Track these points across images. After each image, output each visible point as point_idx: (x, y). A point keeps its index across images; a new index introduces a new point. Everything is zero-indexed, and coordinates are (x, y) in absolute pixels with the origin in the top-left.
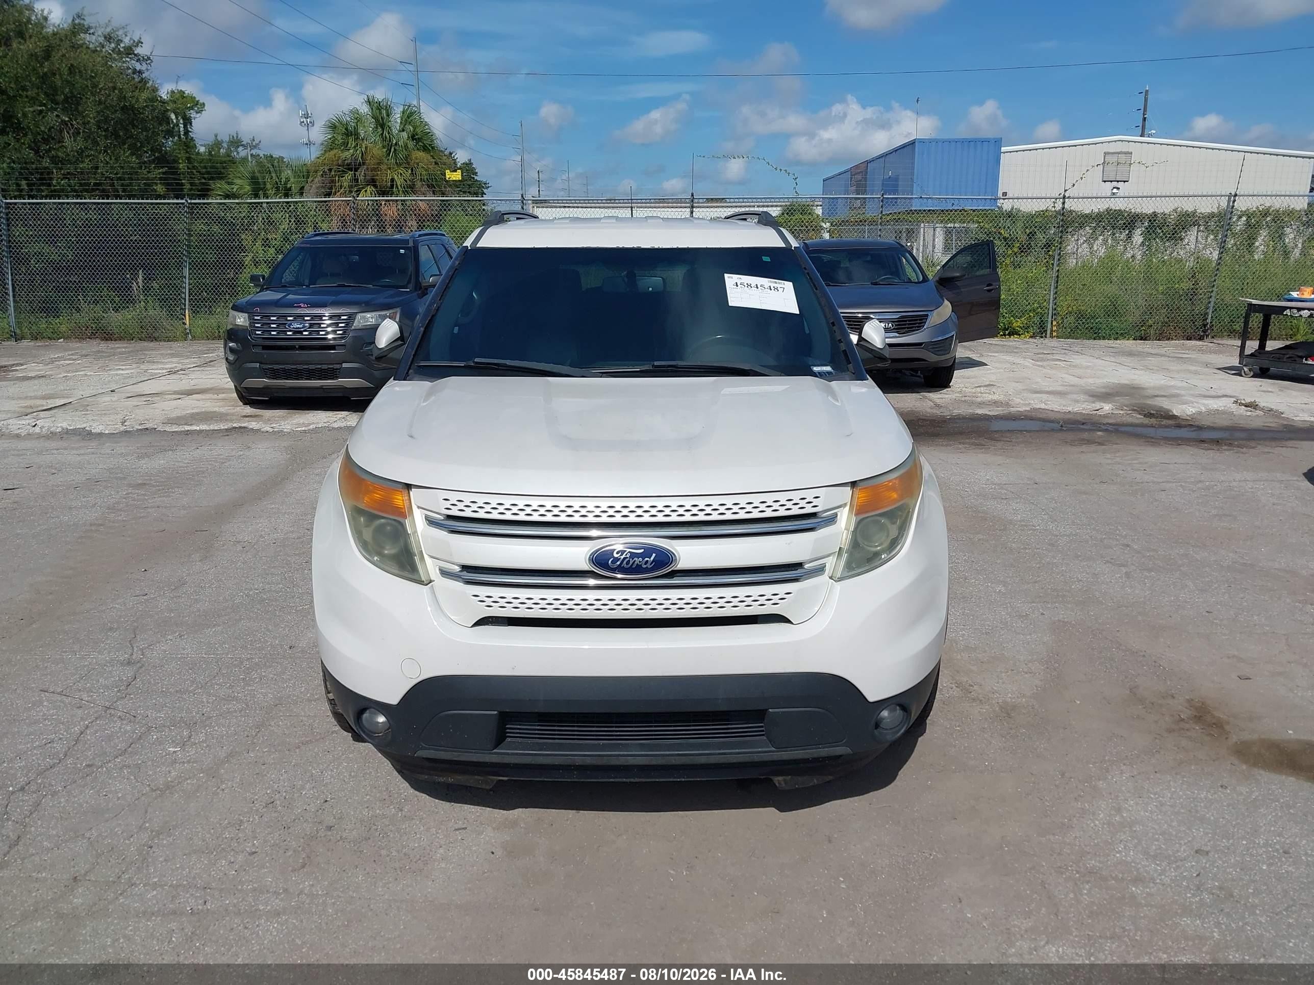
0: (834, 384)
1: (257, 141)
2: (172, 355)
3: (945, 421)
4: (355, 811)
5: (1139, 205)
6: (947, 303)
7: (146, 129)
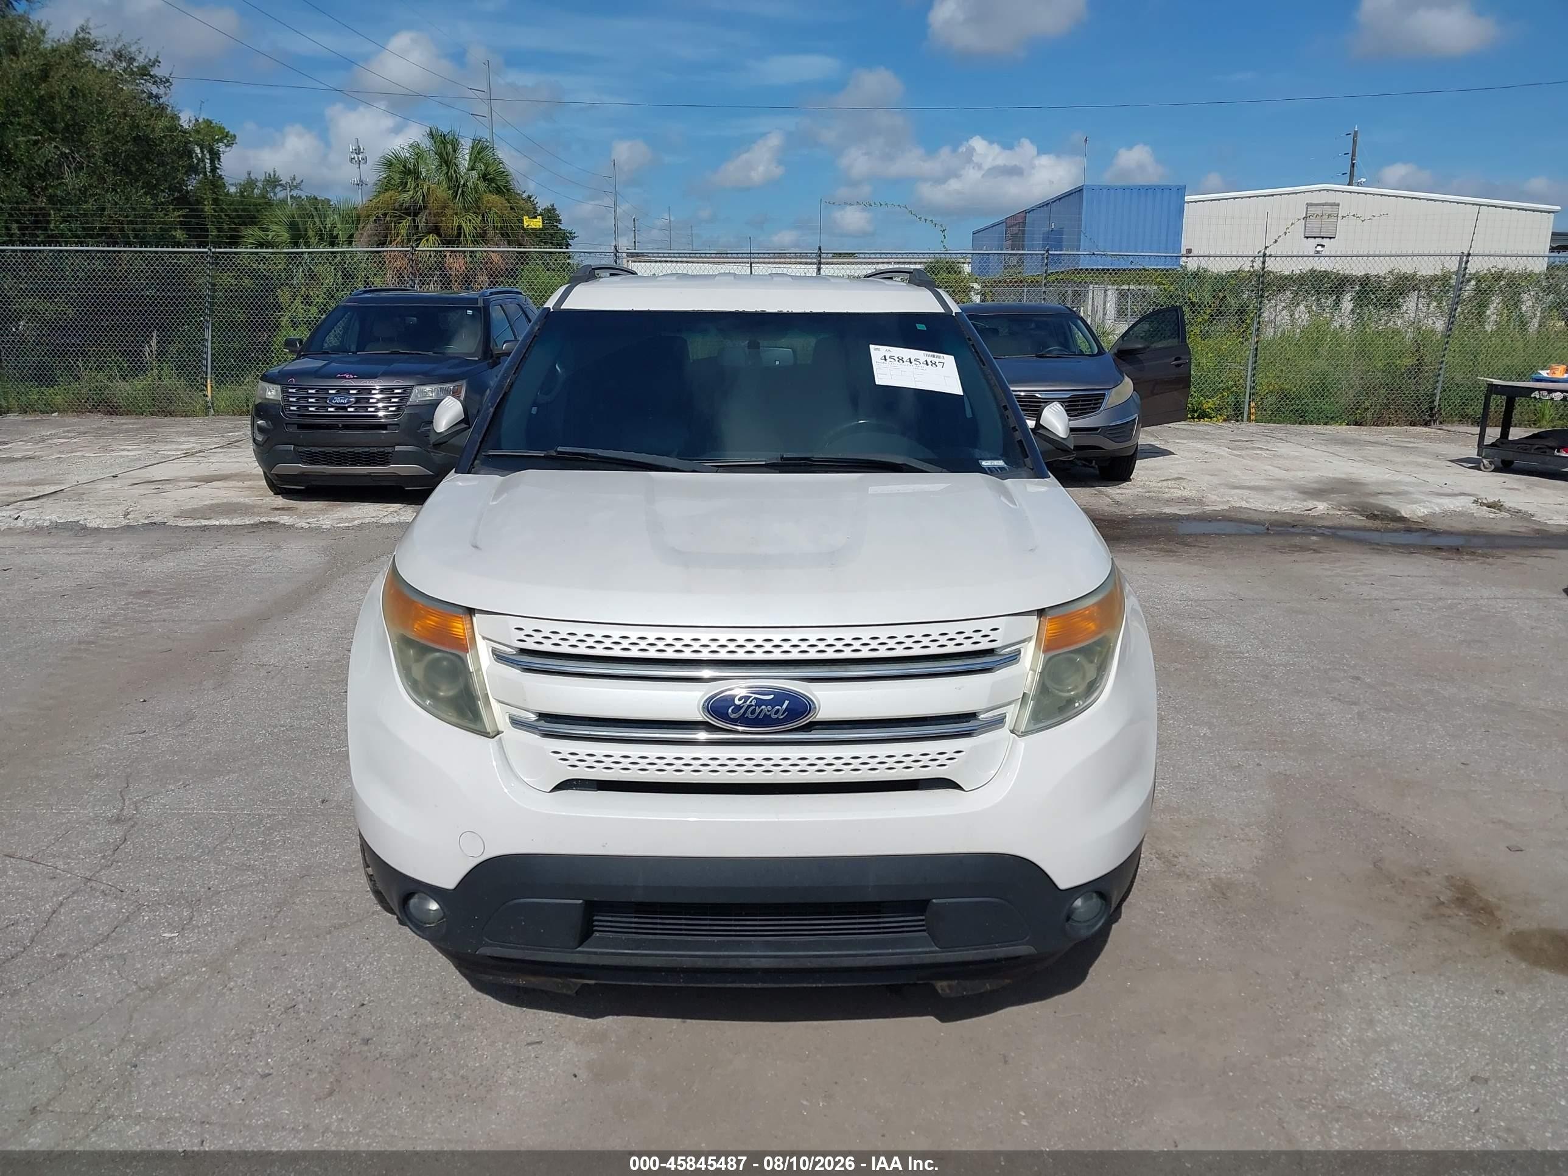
0: (1009, 482)
1: (298, 181)
2: (191, 434)
3: (1126, 522)
4: (400, 1019)
5: (1348, 266)
6: (1127, 380)
7: (162, 164)
